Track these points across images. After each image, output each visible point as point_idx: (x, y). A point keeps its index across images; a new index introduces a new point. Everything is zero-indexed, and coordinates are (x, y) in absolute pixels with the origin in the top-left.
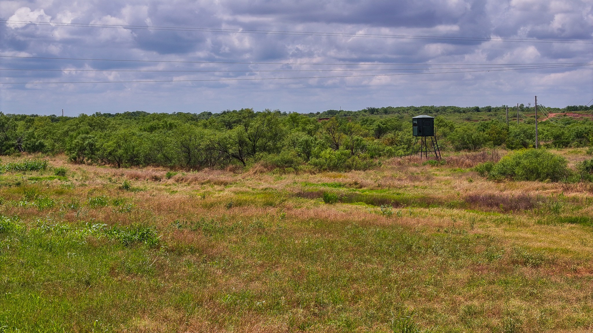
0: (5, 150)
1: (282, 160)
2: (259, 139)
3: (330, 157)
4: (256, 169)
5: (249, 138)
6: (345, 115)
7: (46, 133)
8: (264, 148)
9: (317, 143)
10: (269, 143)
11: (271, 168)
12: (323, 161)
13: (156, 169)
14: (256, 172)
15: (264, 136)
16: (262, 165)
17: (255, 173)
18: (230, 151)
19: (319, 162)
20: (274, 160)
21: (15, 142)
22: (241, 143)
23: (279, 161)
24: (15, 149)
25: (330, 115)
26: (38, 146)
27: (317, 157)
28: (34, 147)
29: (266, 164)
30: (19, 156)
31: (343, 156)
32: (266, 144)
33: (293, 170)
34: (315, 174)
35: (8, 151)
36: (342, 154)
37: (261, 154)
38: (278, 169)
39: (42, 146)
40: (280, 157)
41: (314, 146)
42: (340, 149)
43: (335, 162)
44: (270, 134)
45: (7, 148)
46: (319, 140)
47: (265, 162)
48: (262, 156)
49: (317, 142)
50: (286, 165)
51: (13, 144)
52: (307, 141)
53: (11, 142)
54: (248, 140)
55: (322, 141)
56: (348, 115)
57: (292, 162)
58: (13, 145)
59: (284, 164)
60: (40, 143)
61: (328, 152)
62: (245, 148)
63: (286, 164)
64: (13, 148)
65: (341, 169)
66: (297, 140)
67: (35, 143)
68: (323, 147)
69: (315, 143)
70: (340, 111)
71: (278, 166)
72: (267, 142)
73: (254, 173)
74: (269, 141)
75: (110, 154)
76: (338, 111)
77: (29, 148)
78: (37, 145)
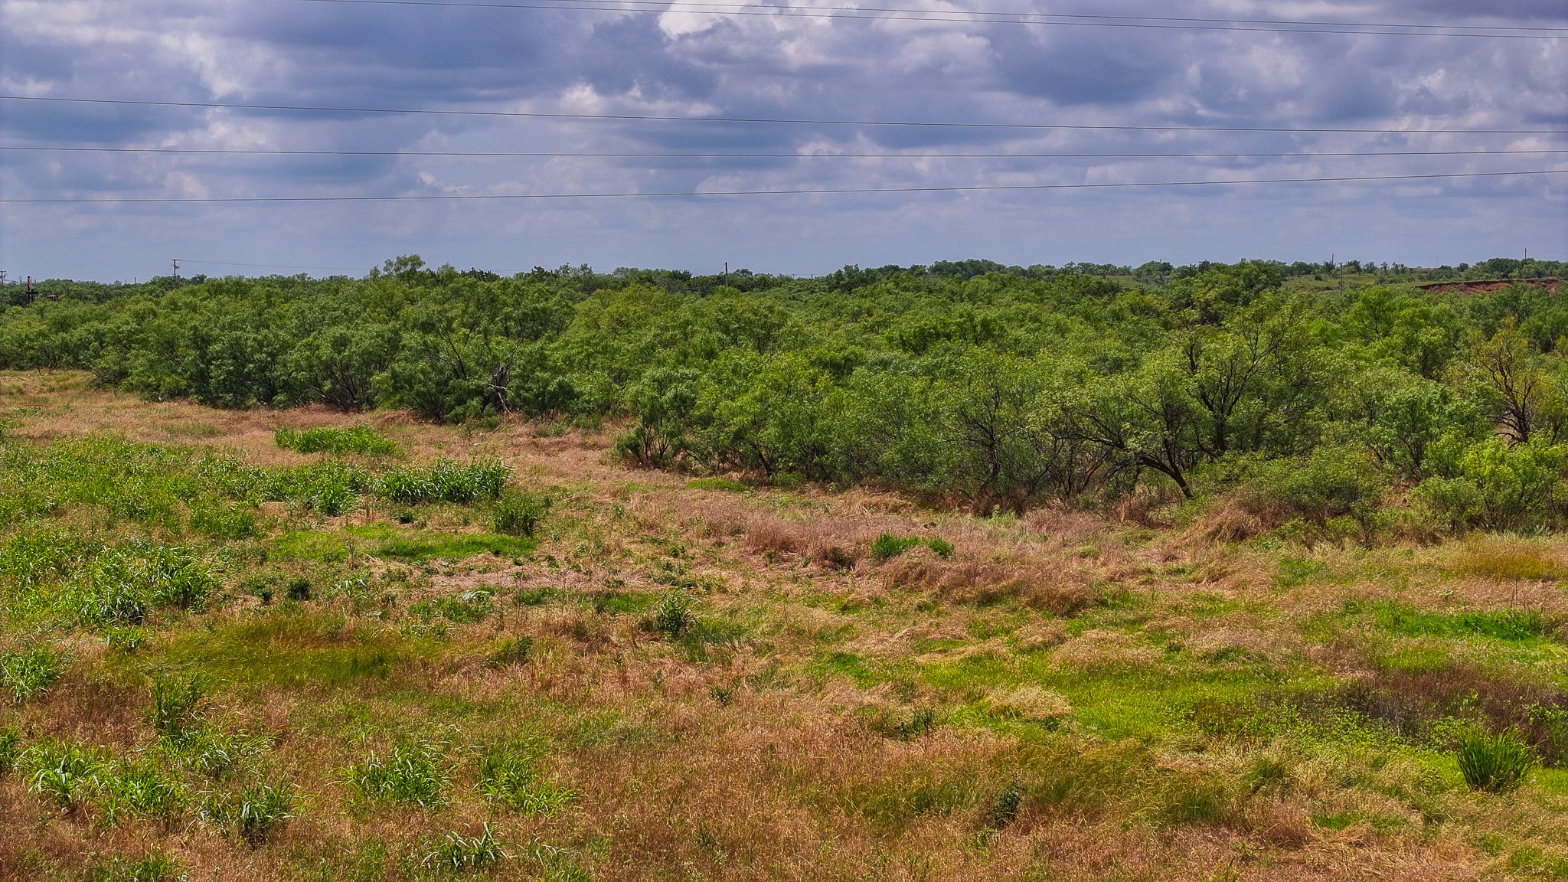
0: (452, 408)
1: (1317, 486)
2: (1237, 399)
3: (1493, 473)
4: (1218, 519)
5: (1204, 397)
6: (1539, 274)
7: (591, 350)
8: (1254, 437)
9: (1450, 413)
10: (1272, 418)
11: (1276, 515)
12: (1466, 486)
13: (875, 499)
14: (1218, 531)
15: (1258, 391)
16: (1242, 505)
17: (1213, 535)
18: (1131, 443)
19: (1454, 490)
20: (1287, 483)
21: (486, 380)
22: (1173, 414)
23: (1305, 487)
24: (485, 403)
25: (1496, 272)
26: (554, 395)
27: (1448, 471)
28: (543, 399)
29: (1259, 497)
30: (492, 427)
31: (1543, 470)
32: (1261, 419)
33: (1354, 525)
34: (1436, 541)
35: (459, 410)
36: (1540, 460)
37: (1242, 461)
38: (1299, 520)
39: (567, 393)
40: (1311, 471)
41: (1438, 424)
42: (1532, 440)
43: (1514, 491)
44: (1278, 383)
45: (461, 402)
46: (1457, 402)
47: (1253, 493)
48: (1245, 468)
49: (1449, 408)
50: (1334, 503)
51: (478, 386)
52: (1413, 405)
53: (473, 383)
54: (1195, 404)
55: (1467, 406)
56: (1548, 272)
57: (1353, 493)
58: (479, 391)
59: (1322, 499)
60: (561, 385)
61: (1486, 452)
62: (1189, 431)
63: (1329, 498)
64: (475, 402)
65: (1537, 517)
66: (1380, 398)
67: (547, 385)
68: (1471, 429)
69: (1441, 412)
70: (1525, 262)
71: (1301, 508)
72: (1265, 414)
73: (1209, 535)
74: (1273, 408)
75: (739, 436)
76: (1520, 260)
77: (525, 401)
78: (550, 393)
